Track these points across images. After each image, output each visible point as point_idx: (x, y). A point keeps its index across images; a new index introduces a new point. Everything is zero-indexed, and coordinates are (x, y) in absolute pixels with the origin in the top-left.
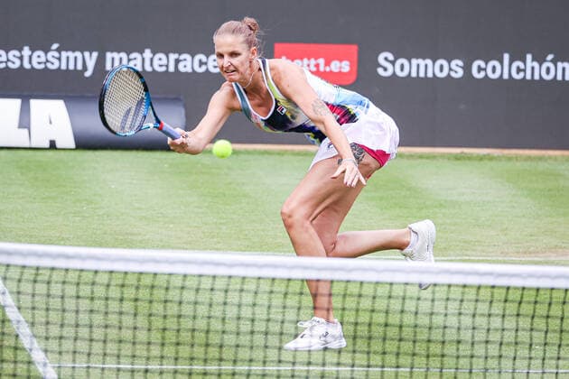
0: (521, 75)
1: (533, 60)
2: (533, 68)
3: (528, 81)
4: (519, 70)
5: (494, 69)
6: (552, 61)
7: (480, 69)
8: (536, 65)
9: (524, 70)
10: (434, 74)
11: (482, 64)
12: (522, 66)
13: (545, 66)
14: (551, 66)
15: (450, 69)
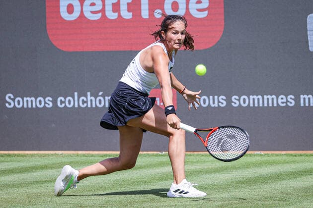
0: (85, 105)
1: (91, 96)
2: (91, 100)
3: (89, 108)
4: (84, 102)
5: (69, 102)
6: (101, 96)
7: (62, 102)
8: (93, 98)
9: (86, 102)
10: (36, 106)
11: (63, 99)
12: (85, 99)
13: (98, 98)
14: (102, 98)
15: (45, 103)
